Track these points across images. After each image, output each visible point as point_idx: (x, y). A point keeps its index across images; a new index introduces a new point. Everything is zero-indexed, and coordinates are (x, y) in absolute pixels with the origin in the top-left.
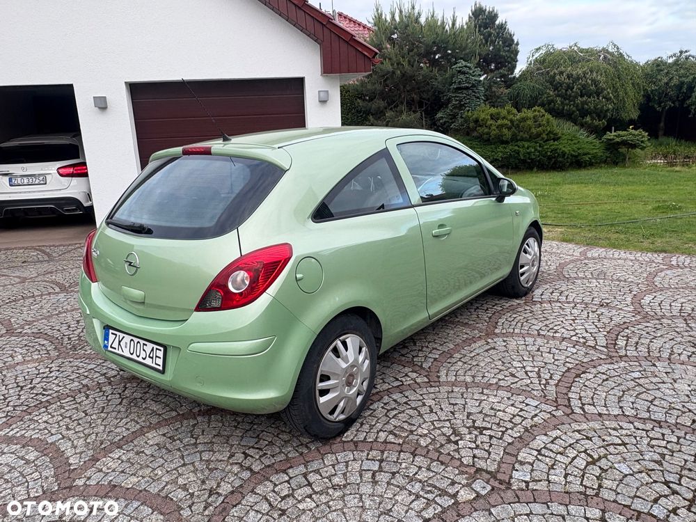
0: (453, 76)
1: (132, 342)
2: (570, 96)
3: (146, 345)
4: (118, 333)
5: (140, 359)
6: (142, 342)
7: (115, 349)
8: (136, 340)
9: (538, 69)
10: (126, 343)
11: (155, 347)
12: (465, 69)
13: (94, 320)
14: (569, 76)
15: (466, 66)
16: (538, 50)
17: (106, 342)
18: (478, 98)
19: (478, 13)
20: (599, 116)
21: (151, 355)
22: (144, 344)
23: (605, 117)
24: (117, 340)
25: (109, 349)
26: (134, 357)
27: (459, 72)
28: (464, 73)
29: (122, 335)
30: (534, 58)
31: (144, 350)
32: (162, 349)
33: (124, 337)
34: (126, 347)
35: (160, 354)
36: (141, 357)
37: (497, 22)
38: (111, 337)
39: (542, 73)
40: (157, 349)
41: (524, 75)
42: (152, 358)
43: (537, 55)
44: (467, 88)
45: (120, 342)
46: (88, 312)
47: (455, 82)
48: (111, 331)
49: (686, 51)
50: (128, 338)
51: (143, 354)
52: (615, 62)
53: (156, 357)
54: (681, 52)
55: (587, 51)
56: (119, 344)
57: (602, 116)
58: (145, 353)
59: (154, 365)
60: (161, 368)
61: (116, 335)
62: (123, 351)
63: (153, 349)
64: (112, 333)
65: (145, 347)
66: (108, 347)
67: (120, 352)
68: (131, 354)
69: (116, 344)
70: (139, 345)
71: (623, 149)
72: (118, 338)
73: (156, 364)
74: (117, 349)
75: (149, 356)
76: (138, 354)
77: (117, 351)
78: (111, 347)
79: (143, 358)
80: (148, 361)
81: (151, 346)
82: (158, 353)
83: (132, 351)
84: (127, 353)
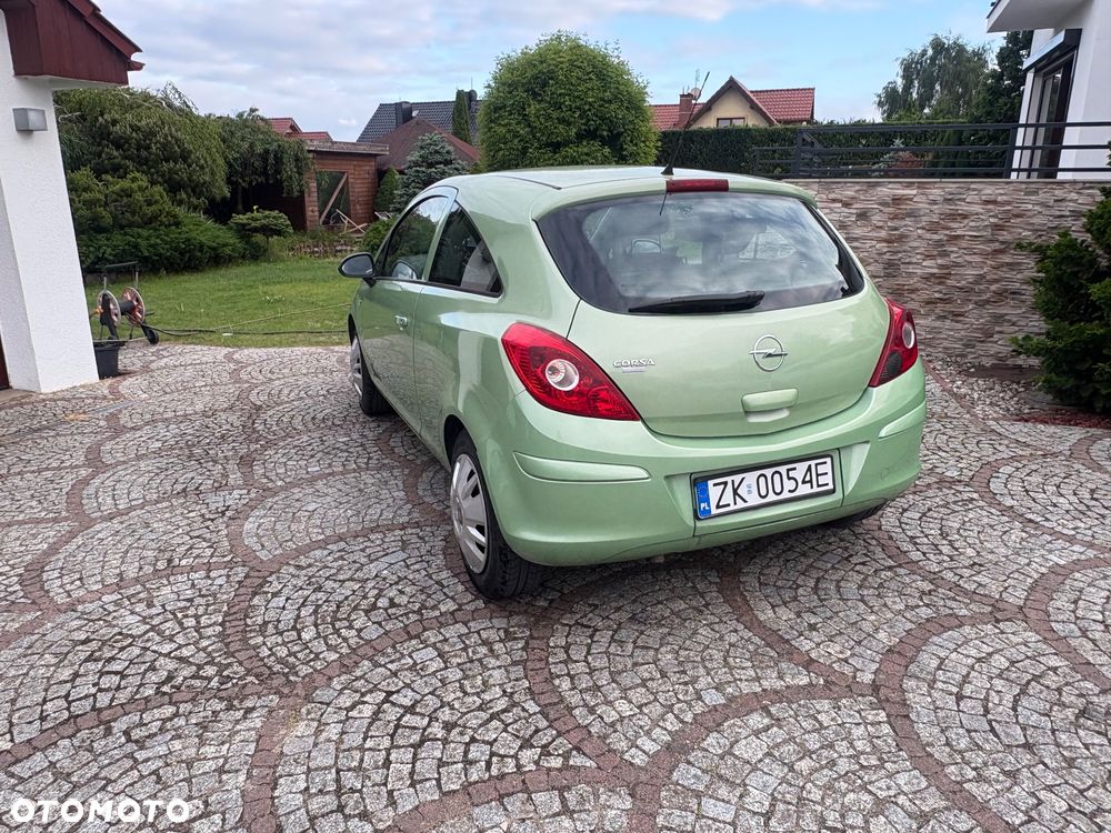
1: (762, 479)
3: (795, 469)
4: (728, 479)
5: (786, 495)
6: (783, 469)
7: (729, 505)
8: (768, 472)
10: (749, 486)
11: (813, 463)
17: (702, 505)
21: (808, 478)
22: (788, 471)
24: (729, 488)
25: (714, 511)
26: (772, 497)
29: (737, 478)
31: (789, 478)
32: (828, 460)
33: (743, 479)
34: (749, 492)
35: (827, 468)
36: (786, 491)
38: (714, 492)
40: (817, 465)
42: (811, 481)
45: (735, 490)
46: (646, 475)
48: (711, 483)
49: (256, 111)
50: (751, 477)
51: (789, 485)
53: (818, 475)
56: (735, 493)
58: (793, 481)
59: (816, 489)
60: (831, 487)
61: (725, 483)
62: (745, 501)
63: (809, 469)
64: (715, 485)
65: (792, 474)
66: (710, 511)
67: (741, 504)
68: (763, 497)
69: (728, 497)
70: (777, 477)
71: (259, 238)
72: (730, 486)
73: (819, 486)
74: (732, 503)
75: (804, 482)
76: (778, 490)
77: (732, 507)
78: (718, 507)
79: (790, 491)
80: (804, 490)
81: (805, 465)
82: (821, 469)
83: (763, 493)
84: (754, 500)
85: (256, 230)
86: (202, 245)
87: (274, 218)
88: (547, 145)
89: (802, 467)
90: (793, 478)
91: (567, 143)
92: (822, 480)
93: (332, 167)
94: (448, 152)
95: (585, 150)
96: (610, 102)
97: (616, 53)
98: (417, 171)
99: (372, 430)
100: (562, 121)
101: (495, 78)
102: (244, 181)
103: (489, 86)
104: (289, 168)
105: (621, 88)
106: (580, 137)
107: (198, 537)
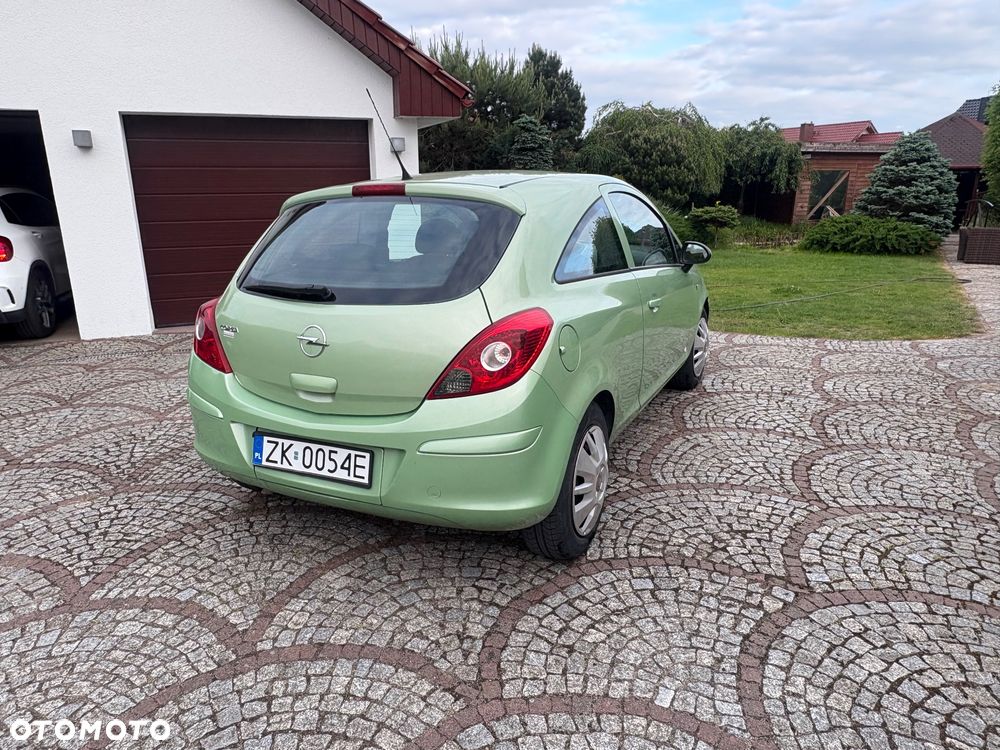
0: (514, 134)
1: (308, 451)
2: (648, 164)
3: (336, 452)
4: (280, 441)
5: (325, 473)
6: (327, 449)
7: (276, 462)
8: (315, 447)
9: (608, 131)
10: (296, 453)
11: (353, 453)
12: (530, 125)
13: (232, 425)
14: (647, 140)
15: (531, 122)
16: (605, 107)
17: (257, 454)
18: (546, 161)
19: (537, 56)
20: (680, 188)
21: (346, 465)
22: (331, 452)
23: (686, 190)
24: (279, 449)
25: (264, 463)
26: (313, 470)
27: (523, 128)
28: (528, 130)
29: (287, 443)
30: (602, 117)
31: (331, 459)
32: (368, 455)
33: (291, 445)
34: (296, 458)
35: (365, 462)
36: (326, 469)
37: (560, 71)
38: (267, 448)
39: (613, 136)
40: (356, 456)
41: (592, 136)
42: (348, 469)
43: (605, 114)
44: (532, 149)
45: (284, 452)
46: (221, 415)
47: (518, 141)
48: (266, 439)
49: (766, 119)
50: (299, 446)
51: (330, 465)
52: (694, 126)
53: (356, 466)
54: (762, 120)
55: (662, 112)
56: (283, 455)
57: (684, 188)
58: (334, 463)
59: (352, 478)
60: (366, 481)
61: (277, 443)
62: (290, 465)
63: (349, 457)
64: (269, 442)
65: (333, 456)
66: (261, 461)
67: (286, 466)
68: (307, 467)
69: (277, 456)
70: (320, 453)
71: (711, 228)
72: (280, 447)
73: (355, 476)
74: (279, 462)
75: (342, 467)
76: (320, 466)
77: (279, 465)
78: (268, 460)
79: (329, 471)
80: (341, 474)
82: (360, 461)
83: (307, 463)
84: (298, 466)
85: (706, 221)
87: (727, 211)
89: (341, 455)
90: (334, 460)
92: (359, 472)
93: (829, 167)
102: (742, 180)
104: (781, 170)
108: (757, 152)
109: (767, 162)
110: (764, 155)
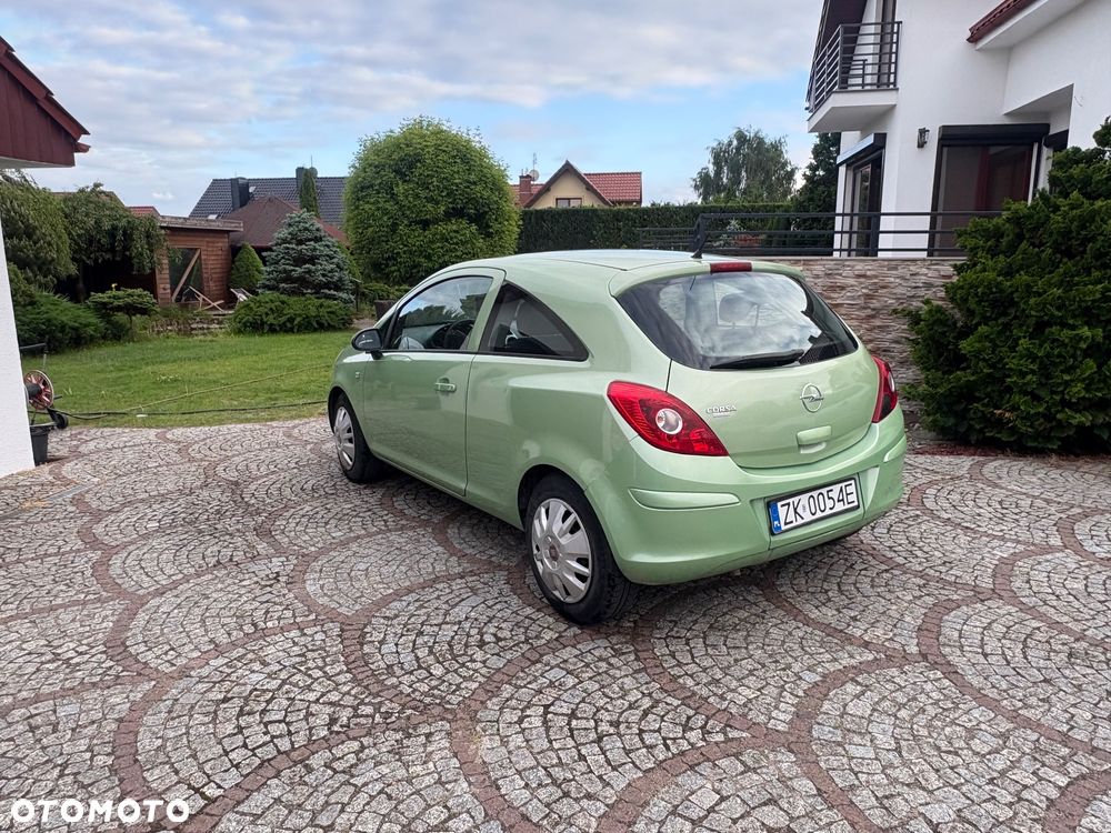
1: (811, 500)
3: (832, 490)
4: (790, 501)
5: (828, 512)
6: (824, 491)
7: (792, 522)
8: (815, 494)
10: (804, 506)
11: (843, 485)
17: (775, 523)
21: (841, 498)
22: (827, 492)
24: (792, 509)
25: (784, 528)
26: (819, 515)
29: (796, 499)
31: (829, 498)
32: (852, 482)
33: (799, 500)
34: (804, 511)
35: (852, 489)
36: (827, 508)
38: (782, 511)
40: (845, 486)
42: (843, 500)
45: (795, 510)
46: (737, 500)
48: (779, 504)
49: (101, 185)
50: (804, 498)
51: (830, 503)
53: (847, 495)
56: (796, 512)
59: (847, 506)
60: (856, 504)
61: (789, 504)
62: (803, 518)
63: (841, 490)
64: (782, 506)
65: (831, 494)
66: (780, 527)
67: (800, 521)
68: (813, 514)
69: (791, 517)
70: (821, 497)
71: (121, 317)
72: (791, 506)
73: (849, 503)
74: (794, 520)
75: (839, 501)
76: (822, 508)
77: (795, 524)
78: (786, 524)
79: (831, 509)
80: (840, 507)
81: (838, 486)
82: (849, 490)
83: (813, 511)
84: (808, 517)
85: (119, 309)
86: (63, 327)
87: (139, 296)
88: (417, 223)
89: (836, 488)
90: (831, 498)
91: (436, 221)
92: (851, 498)
93: (183, 243)
94: (318, 230)
95: (454, 227)
96: (475, 183)
97: (477, 139)
98: (288, 248)
99: (372, 497)
100: (430, 200)
101: (360, 159)
102: (89, 258)
103: (353, 166)
104: (140, 244)
105: (485, 171)
106: (449, 215)
107: (267, 602)
108: (107, 225)
109: (120, 236)
110: (115, 228)
